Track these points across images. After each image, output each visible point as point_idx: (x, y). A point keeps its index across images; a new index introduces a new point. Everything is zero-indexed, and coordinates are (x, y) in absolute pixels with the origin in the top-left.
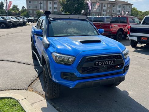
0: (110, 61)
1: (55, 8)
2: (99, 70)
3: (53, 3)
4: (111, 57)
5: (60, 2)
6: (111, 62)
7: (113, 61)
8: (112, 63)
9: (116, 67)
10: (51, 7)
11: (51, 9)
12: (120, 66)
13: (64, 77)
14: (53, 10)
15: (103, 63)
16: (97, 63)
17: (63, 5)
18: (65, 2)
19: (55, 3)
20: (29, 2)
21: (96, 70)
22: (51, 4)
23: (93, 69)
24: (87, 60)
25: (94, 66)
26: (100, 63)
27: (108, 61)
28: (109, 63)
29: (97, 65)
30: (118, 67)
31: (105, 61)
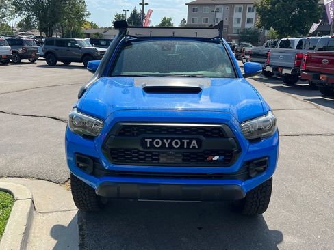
0: (185, 141)
1: (249, 21)
2: (159, 159)
3: (245, 9)
4: (191, 130)
5: (255, 5)
6: (189, 144)
7: (194, 141)
8: (194, 147)
9: (209, 159)
10: (239, 19)
11: (239, 22)
12: (223, 157)
13: (81, 165)
14: (243, 24)
15: (167, 144)
16: (148, 140)
17: (262, 11)
18: (268, 5)
19: (250, 8)
20: (194, 10)
21: (149, 157)
22: (240, 11)
23: (141, 155)
24: (122, 131)
25: (141, 149)
26: (157, 143)
27: (181, 139)
28: (182, 144)
29: (148, 146)
30: (216, 158)
31: (173, 139)
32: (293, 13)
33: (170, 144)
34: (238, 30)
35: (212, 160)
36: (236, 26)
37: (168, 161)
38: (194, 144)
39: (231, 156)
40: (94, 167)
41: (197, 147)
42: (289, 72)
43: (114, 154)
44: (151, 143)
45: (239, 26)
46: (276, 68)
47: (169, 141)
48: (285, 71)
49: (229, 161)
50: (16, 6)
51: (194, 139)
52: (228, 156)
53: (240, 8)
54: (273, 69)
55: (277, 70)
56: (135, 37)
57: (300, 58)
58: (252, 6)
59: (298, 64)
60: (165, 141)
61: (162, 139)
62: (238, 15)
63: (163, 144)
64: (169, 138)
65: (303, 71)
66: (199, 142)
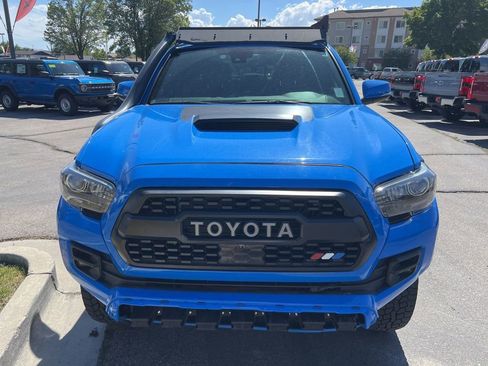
0: (269, 226)
1: (397, 39)
2: (218, 258)
3: (392, 23)
6: (275, 230)
7: (286, 225)
8: (285, 237)
10: (384, 37)
11: (383, 41)
13: (81, 263)
14: (389, 44)
15: (233, 230)
16: (197, 224)
19: (398, 23)
21: (198, 255)
22: (385, 26)
23: (185, 250)
24: (146, 207)
25: (183, 239)
26: (215, 229)
27: (259, 222)
28: (263, 230)
29: (197, 234)
30: (328, 256)
31: (243, 222)
32: (458, 27)
33: (240, 231)
34: (381, 52)
35: (321, 260)
36: (380, 46)
37: (237, 262)
38: (286, 229)
39: (358, 253)
40: (103, 268)
41: (291, 236)
42: (450, 102)
43: (132, 248)
44: (203, 228)
45: (383, 46)
46: (432, 98)
47: (237, 225)
48: (444, 102)
49: (353, 260)
50: (109, 25)
51: (286, 221)
52: (352, 252)
53: (386, 23)
54: (429, 100)
55: (434, 101)
56: (189, 43)
57: (467, 84)
58: (401, 19)
59: (464, 92)
60: (229, 224)
61: (223, 222)
62: (382, 32)
63: (226, 230)
64: (237, 220)
65: (467, 102)
66: (295, 227)
